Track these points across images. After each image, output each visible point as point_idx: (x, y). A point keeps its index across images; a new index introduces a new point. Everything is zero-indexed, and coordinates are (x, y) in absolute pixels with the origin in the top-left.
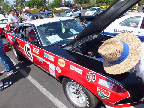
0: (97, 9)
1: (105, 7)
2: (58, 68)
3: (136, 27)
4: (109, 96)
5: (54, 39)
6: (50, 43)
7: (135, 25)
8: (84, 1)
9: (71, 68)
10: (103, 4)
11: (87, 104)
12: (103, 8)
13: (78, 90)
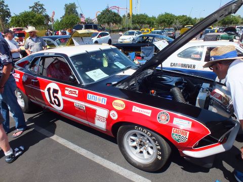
0: (136, 34)
1: (148, 31)
2: (113, 112)
3: (199, 59)
4: (187, 137)
5: (97, 75)
6: (93, 81)
7: (198, 56)
8: (114, 20)
9: (133, 110)
10: (144, 26)
11: (157, 156)
12: (145, 31)
13: (141, 142)
